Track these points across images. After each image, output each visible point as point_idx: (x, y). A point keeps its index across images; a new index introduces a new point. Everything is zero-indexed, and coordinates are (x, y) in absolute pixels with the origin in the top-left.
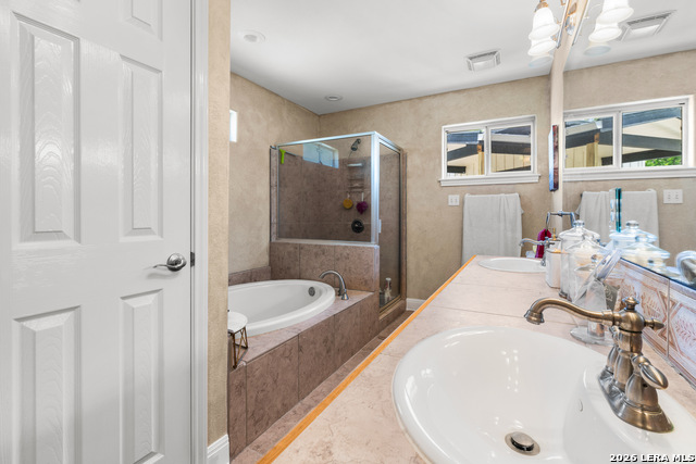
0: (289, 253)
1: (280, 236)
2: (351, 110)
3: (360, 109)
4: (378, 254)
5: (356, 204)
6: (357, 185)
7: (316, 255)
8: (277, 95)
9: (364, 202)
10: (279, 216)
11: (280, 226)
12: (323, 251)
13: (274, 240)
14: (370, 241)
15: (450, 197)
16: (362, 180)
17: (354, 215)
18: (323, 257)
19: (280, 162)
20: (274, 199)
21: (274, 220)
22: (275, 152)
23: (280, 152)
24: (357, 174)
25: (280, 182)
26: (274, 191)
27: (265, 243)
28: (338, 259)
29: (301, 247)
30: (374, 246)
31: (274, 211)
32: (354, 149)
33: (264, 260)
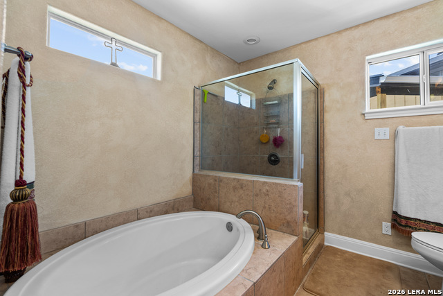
0: (210, 184)
1: (202, 167)
2: (267, 55)
3: (276, 52)
4: (301, 193)
5: (272, 139)
6: (274, 121)
7: (235, 188)
8: (201, 42)
9: (280, 137)
10: (202, 149)
11: (202, 158)
12: (241, 185)
13: (197, 171)
14: (292, 177)
15: (377, 130)
16: (278, 116)
17: (270, 149)
18: (241, 192)
19: (203, 102)
20: (198, 134)
21: (197, 153)
22: (198, 92)
23: (203, 92)
24: (274, 111)
25: (203, 119)
26: (197, 127)
27: (188, 173)
28: (257, 195)
29: (220, 180)
30: (296, 183)
31: (197, 144)
32: (270, 88)
33: (187, 190)
